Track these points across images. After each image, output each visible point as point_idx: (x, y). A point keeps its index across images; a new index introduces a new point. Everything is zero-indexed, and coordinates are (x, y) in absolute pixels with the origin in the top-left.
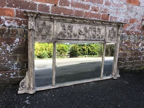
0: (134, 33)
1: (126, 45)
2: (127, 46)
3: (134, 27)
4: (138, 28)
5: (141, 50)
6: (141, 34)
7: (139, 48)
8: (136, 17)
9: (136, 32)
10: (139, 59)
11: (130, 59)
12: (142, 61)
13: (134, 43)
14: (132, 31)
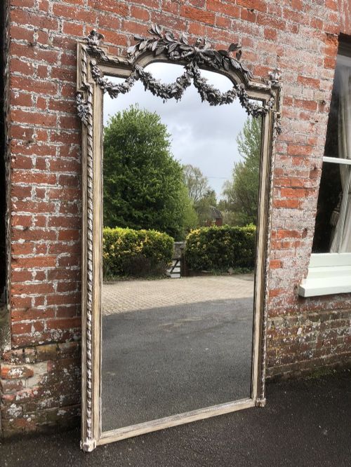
0: (285, 312)
1: (270, 336)
2: (272, 338)
3: (281, 301)
4: (289, 303)
5: (304, 340)
6: (298, 310)
7: (299, 337)
8: (281, 285)
9: (287, 310)
10: (306, 357)
11: (285, 360)
12: (314, 361)
13: (286, 330)
14: (279, 310)
